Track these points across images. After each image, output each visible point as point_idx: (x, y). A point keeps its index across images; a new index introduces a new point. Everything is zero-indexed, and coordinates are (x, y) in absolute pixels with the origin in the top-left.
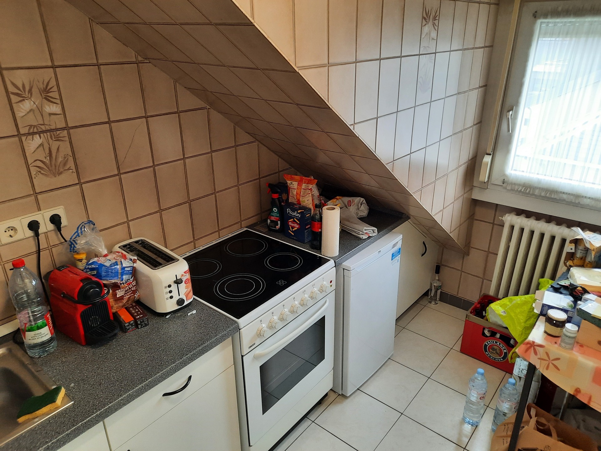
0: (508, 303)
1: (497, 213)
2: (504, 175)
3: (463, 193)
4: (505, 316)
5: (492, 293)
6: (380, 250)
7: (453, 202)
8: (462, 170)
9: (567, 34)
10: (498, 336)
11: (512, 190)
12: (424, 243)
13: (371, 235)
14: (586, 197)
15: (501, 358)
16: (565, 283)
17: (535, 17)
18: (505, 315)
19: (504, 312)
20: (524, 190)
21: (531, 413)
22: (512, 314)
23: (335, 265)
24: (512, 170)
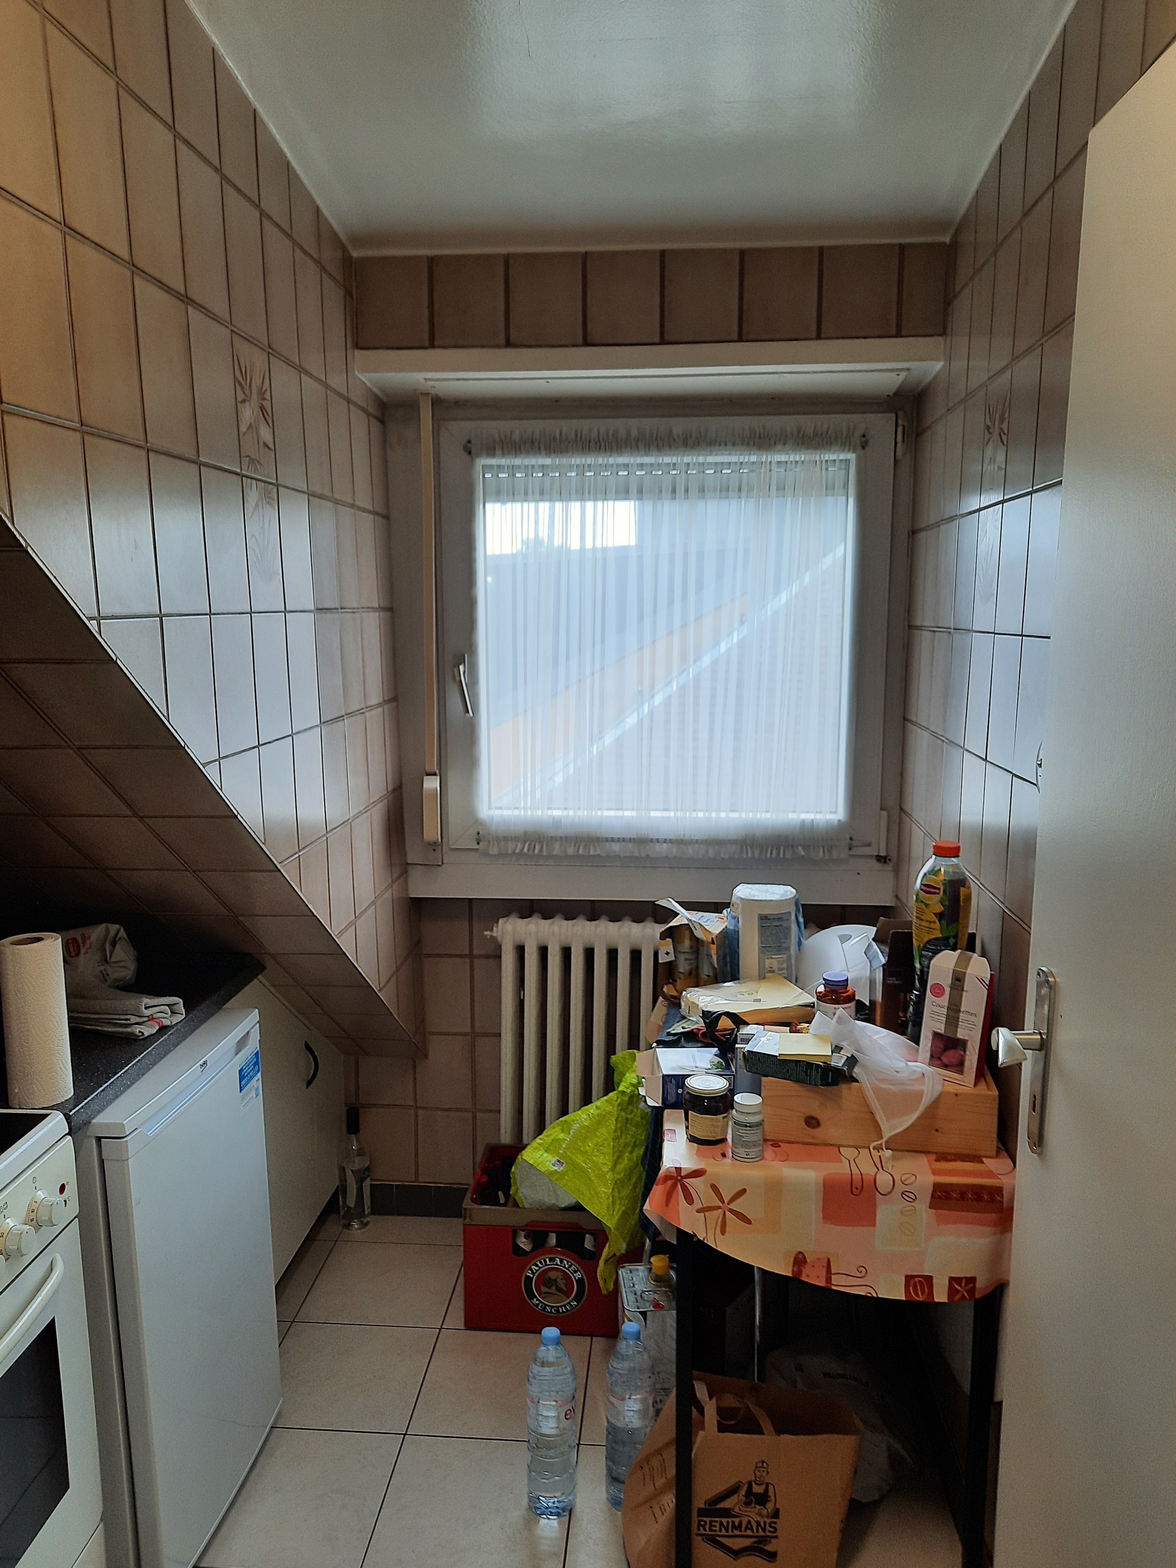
0: (562, 1136)
1: (475, 926)
2: (477, 822)
3: (390, 881)
4: (562, 1171)
5: (506, 1137)
6: (204, 1059)
7: (373, 903)
8: (378, 814)
9: (542, 493)
10: (553, 1240)
11: (502, 855)
12: (308, 1047)
13: (166, 1022)
14: (657, 839)
15: (572, 1301)
16: (683, 1028)
17: (470, 453)
18: (561, 1168)
19: (559, 1161)
20: (528, 850)
21: (698, 1396)
22: (580, 1160)
23: (70, 1129)
24: (490, 808)
